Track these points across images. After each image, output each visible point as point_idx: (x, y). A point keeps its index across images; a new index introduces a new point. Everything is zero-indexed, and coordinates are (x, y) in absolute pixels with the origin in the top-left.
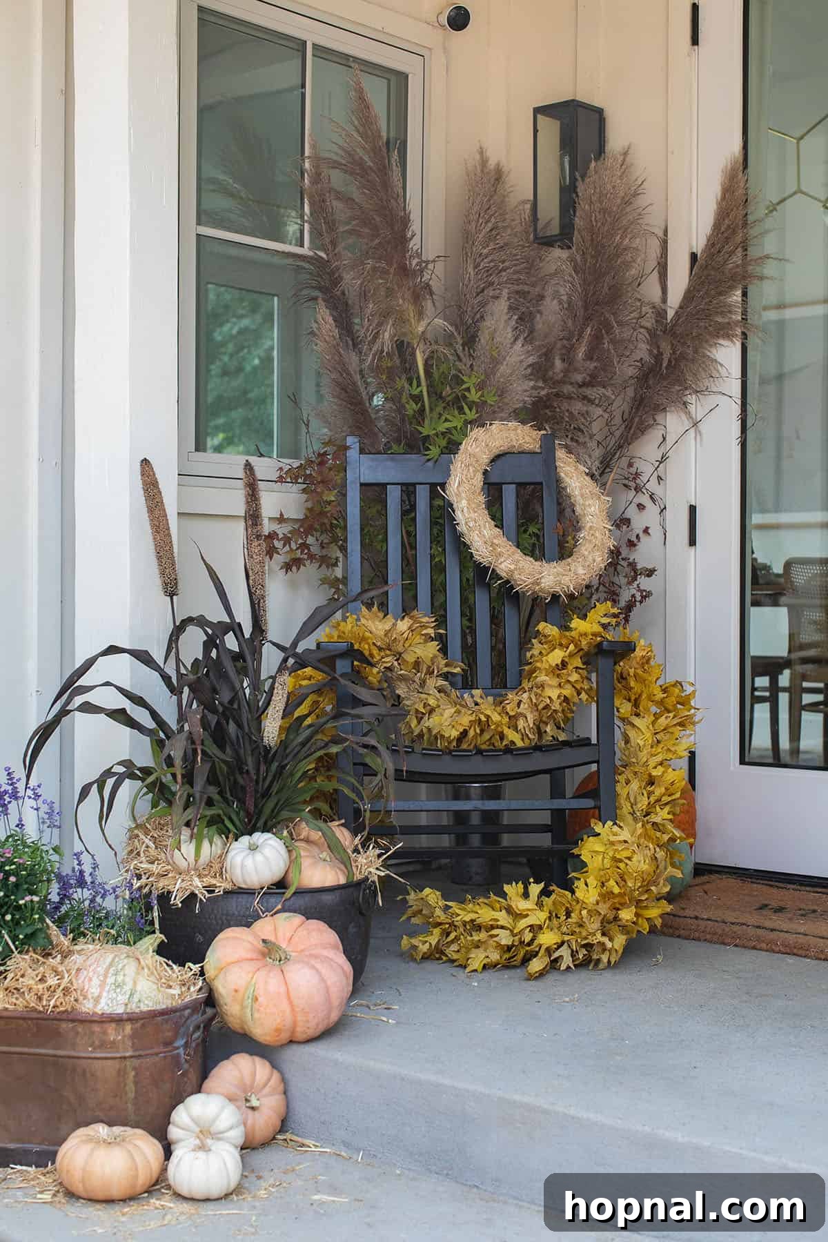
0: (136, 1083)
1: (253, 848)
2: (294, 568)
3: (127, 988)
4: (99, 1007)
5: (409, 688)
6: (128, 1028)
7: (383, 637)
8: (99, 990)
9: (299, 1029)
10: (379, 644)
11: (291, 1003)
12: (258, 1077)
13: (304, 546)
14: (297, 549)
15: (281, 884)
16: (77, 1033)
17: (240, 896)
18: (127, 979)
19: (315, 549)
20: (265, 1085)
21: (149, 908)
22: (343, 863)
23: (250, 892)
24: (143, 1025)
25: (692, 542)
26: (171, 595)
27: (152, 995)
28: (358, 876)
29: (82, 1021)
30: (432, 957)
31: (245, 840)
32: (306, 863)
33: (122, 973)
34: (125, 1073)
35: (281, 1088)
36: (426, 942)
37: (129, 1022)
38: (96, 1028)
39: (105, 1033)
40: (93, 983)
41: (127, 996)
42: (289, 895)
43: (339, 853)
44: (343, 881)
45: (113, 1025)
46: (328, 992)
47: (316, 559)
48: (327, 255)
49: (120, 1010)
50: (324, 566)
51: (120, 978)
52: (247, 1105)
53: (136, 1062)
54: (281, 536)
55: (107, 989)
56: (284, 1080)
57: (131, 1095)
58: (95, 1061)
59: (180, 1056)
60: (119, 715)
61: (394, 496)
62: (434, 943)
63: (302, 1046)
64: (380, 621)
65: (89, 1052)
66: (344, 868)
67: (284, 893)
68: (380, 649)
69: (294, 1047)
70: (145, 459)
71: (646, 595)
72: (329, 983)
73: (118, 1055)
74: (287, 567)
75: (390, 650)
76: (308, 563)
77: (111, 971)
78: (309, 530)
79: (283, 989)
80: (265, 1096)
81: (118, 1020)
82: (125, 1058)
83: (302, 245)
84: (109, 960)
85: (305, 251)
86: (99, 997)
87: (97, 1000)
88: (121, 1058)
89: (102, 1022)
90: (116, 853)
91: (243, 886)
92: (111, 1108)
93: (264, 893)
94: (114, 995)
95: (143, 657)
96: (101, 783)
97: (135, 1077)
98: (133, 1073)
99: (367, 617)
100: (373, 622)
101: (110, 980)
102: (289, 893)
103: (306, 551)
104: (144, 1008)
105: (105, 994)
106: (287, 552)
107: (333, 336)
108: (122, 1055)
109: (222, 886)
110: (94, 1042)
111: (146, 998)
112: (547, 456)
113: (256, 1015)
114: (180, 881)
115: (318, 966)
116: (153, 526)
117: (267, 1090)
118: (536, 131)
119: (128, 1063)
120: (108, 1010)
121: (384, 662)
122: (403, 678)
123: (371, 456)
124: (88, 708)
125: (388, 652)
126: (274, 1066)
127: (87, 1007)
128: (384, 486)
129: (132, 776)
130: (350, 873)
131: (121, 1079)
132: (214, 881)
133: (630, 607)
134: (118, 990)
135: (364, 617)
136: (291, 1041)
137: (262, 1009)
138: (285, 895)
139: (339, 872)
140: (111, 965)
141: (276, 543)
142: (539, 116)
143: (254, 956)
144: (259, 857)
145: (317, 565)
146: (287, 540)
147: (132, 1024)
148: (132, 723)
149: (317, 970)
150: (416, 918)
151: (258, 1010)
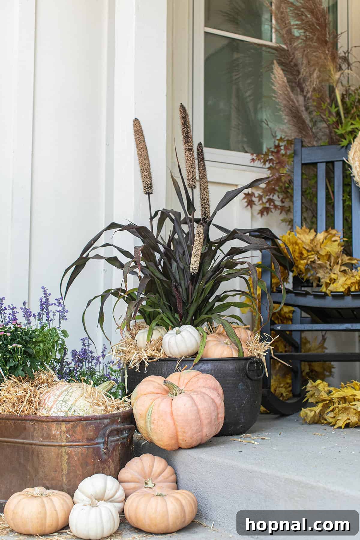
0: (68, 463)
1: (178, 333)
2: (265, 213)
3: (69, 404)
4: (50, 413)
5: (324, 272)
6: (63, 427)
7: (309, 244)
8: (52, 404)
9: (180, 438)
10: (307, 248)
11: (173, 419)
12: (154, 469)
13: (270, 201)
14: (267, 202)
15: (196, 354)
16: (35, 428)
17: (169, 362)
18: (71, 399)
19: (278, 203)
20: (159, 475)
22: (236, 345)
23: (174, 360)
24: (73, 425)
26: (148, 194)
27: (85, 409)
29: (37, 421)
30: (320, 422)
31: (176, 329)
33: (70, 395)
34: (62, 456)
35: (173, 477)
36: (313, 410)
37: (64, 423)
38: (45, 426)
39: (50, 429)
40: (50, 400)
41: (68, 408)
42: (197, 362)
43: (233, 338)
44: (235, 355)
45: (55, 424)
46: (198, 413)
47: (278, 208)
48: (287, 46)
49: (62, 415)
50: (283, 213)
51: (67, 398)
52: (146, 486)
53: (70, 450)
54: (256, 195)
55: (57, 403)
56: (175, 472)
57: (65, 471)
58: (44, 447)
59: (100, 449)
61: (322, 169)
62: (318, 412)
63: (186, 451)
64: (307, 234)
65: (41, 441)
66: (236, 347)
67: (193, 361)
68: (308, 251)
69: (182, 452)
70: (136, 119)
72: (200, 407)
73: (57, 444)
74: (262, 212)
75: (314, 251)
76: (273, 210)
77: (64, 394)
78: (272, 191)
79: (168, 410)
80: (160, 482)
81: (56, 421)
82: (61, 446)
83: (271, 41)
84: (66, 388)
85: (273, 44)
86: (51, 407)
87: (49, 410)
88: (59, 446)
89: (48, 422)
90: (110, 342)
91: (171, 356)
92: (53, 479)
93: (182, 361)
94: (60, 407)
97: (68, 459)
98: (67, 457)
99: (300, 233)
100: (304, 236)
101: (62, 398)
102: (198, 360)
103: (272, 204)
105: (55, 406)
106: (261, 204)
107: (283, 81)
108: (60, 444)
109: (158, 356)
110: (43, 435)
111: (80, 410)
113: (152, 427)
114: (136, 354)
115: (194, 397)
116: (138, 154)
117: (160, 478)
119: (64, 449)
120: (54, 415)
121: (309, 258)
122: (321, 266)
123: (309, 148)
124: (98, 257)
125: (313, 253)
127: (43, 413)
128: (315, 164)
130: (240, 351)
131: (59, 460)
132: (153, 353)
134: (63, 404)
135: (298, 233)
136: (180, 449)
137: (155, 422)
138: (194, 362)
139: (233, 350)
140: (65, 390)
141: (254, 199)
143: (159, 391)
145: (279, 211)
146: (260, 197)
147: (66, 424)
149: (193, 399)
150: (312, 399)
151: (153, 423)
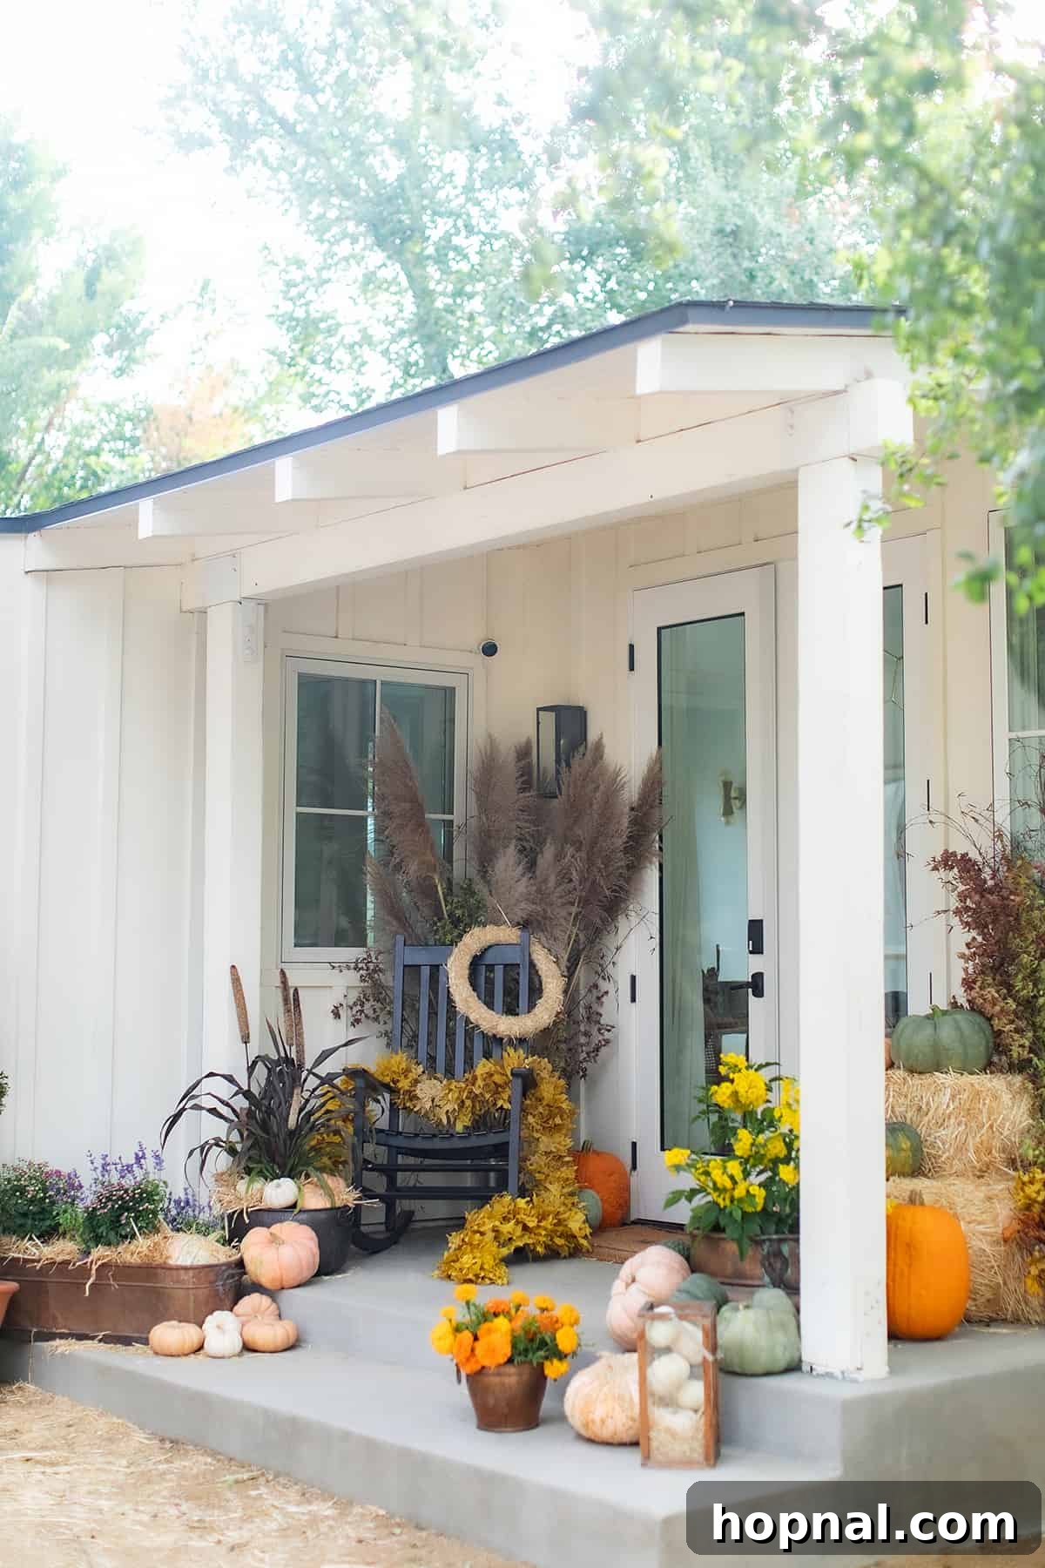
0: (196, 1303)
1: (278, 1186)
3: (193, 1254)
6: (191, 1273)
8: (179, 1255)
9: (284, 1280)
11: (279, 1265)
12: (262, 1305)
15: (294, 1206)
16: (165, 1275)
18: (194, 1250)
20: (267, 1310)
21: (223, 1219)
22: (330, 1196)
23: (273, 1210)
24: (199, 1272)
25: (633, 999)
26: (246, 1043)
27: (206, 1258)
28: (338, 1204)
29: (167, 1269)
31: (276, 1181)
32: (307, 1195)
33: (192, 1247)
34: (190, 1296)
35: (277, 1312)
37: (192, 1270)
38: (176, 1273)
39: (180, 1275)
40: (177, 1251)
41: (193, 1258)
42: (296, 1213)
43: (327, 1190)
44: (328, 1206)
45: (182, 1271)
46: (300, 1260)
49: (188, 1264)
51: (190, 1249)
52: (257, 1319)
53: (195, 1291)
55: (183, 1254)
56: (279, 1308)
57: (192, 1308)
58: (173, 1290)
59: (219, 1290)
60: (213, 1111)
63: (288, 1290)
65: (170, 1284)
67: (293, 1212)
69: (285, 1291)
70: (234, 966)
71: (607, 1042)
73: (185, 1287)
79: (274, 1257)
80: (268, 1315)
81: (186, 1269)
82: (189, 1288)
86: (179, 1258)
87: (177, 1259)
89: (176, 1269)
91: (271, 1207)
92: (181, 1315)
93: (283, 1212)
94: (187, 1257)
95: (230, 1079)
96: (202, 1148)
97: (195, 1300)
98: (194, 1298)
101: (185, 1250)
102: (296, 1211)
104: (200, 1263)
105: (182, 1257)
108: (187, 1287)
109: (258, 1206)
110: (173, 1280)
111: (203, 1259)
112: (524, 948)
113: (262, 1271)
115: (296, 1246)
116: (236, 1003)
117: (268, 1312)
118: (538, 723)
119: (191, 1291)
124: (197, 1107)
126: (274, 1300)
127: (171, 1262)
129: (217, 1145)
130: (333, 1201)
131: (188, 1300)
133: (597, 1049)
134: (189, 1255)
136: (283, 1288)
139: (327, 1201)
140: (187, 1243)
142: (541, 713)
143: (267, 1242)
144: (279, 1190)
147: (194, 1271)
148: (221, 1116)
149: (294, 1248)
151: (263, 1269)
